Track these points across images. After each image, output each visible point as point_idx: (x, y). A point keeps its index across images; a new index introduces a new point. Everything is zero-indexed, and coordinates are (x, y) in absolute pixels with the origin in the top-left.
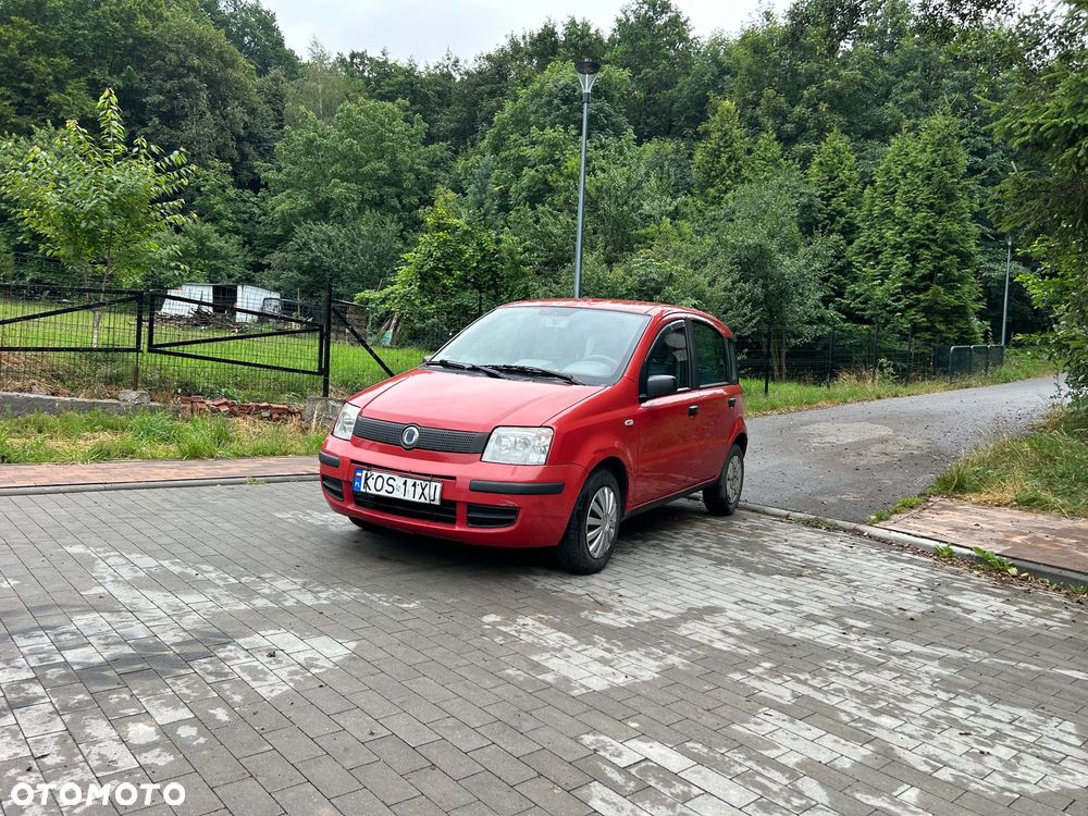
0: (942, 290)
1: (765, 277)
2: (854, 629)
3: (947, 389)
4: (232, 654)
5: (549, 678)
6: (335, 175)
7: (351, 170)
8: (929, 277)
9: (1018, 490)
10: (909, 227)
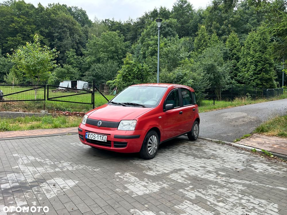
0: (264, 74)
1: (214, 73)
2: (220, 175)
3: (266, 101)
4: (44, 185)
5: (127, 191)
6: (101, 51)
7: (105, 50)
8: (261, 70)
9: (279, 131)
10: (254, 57)
